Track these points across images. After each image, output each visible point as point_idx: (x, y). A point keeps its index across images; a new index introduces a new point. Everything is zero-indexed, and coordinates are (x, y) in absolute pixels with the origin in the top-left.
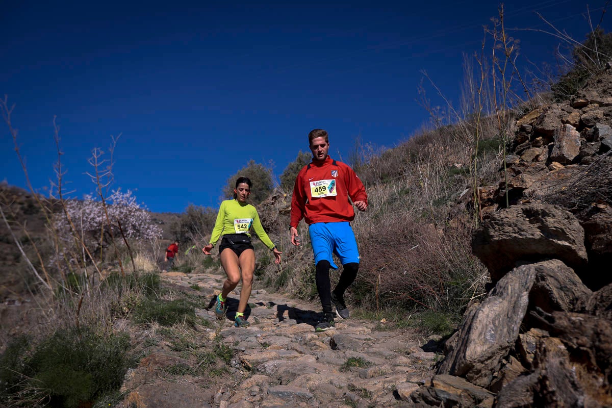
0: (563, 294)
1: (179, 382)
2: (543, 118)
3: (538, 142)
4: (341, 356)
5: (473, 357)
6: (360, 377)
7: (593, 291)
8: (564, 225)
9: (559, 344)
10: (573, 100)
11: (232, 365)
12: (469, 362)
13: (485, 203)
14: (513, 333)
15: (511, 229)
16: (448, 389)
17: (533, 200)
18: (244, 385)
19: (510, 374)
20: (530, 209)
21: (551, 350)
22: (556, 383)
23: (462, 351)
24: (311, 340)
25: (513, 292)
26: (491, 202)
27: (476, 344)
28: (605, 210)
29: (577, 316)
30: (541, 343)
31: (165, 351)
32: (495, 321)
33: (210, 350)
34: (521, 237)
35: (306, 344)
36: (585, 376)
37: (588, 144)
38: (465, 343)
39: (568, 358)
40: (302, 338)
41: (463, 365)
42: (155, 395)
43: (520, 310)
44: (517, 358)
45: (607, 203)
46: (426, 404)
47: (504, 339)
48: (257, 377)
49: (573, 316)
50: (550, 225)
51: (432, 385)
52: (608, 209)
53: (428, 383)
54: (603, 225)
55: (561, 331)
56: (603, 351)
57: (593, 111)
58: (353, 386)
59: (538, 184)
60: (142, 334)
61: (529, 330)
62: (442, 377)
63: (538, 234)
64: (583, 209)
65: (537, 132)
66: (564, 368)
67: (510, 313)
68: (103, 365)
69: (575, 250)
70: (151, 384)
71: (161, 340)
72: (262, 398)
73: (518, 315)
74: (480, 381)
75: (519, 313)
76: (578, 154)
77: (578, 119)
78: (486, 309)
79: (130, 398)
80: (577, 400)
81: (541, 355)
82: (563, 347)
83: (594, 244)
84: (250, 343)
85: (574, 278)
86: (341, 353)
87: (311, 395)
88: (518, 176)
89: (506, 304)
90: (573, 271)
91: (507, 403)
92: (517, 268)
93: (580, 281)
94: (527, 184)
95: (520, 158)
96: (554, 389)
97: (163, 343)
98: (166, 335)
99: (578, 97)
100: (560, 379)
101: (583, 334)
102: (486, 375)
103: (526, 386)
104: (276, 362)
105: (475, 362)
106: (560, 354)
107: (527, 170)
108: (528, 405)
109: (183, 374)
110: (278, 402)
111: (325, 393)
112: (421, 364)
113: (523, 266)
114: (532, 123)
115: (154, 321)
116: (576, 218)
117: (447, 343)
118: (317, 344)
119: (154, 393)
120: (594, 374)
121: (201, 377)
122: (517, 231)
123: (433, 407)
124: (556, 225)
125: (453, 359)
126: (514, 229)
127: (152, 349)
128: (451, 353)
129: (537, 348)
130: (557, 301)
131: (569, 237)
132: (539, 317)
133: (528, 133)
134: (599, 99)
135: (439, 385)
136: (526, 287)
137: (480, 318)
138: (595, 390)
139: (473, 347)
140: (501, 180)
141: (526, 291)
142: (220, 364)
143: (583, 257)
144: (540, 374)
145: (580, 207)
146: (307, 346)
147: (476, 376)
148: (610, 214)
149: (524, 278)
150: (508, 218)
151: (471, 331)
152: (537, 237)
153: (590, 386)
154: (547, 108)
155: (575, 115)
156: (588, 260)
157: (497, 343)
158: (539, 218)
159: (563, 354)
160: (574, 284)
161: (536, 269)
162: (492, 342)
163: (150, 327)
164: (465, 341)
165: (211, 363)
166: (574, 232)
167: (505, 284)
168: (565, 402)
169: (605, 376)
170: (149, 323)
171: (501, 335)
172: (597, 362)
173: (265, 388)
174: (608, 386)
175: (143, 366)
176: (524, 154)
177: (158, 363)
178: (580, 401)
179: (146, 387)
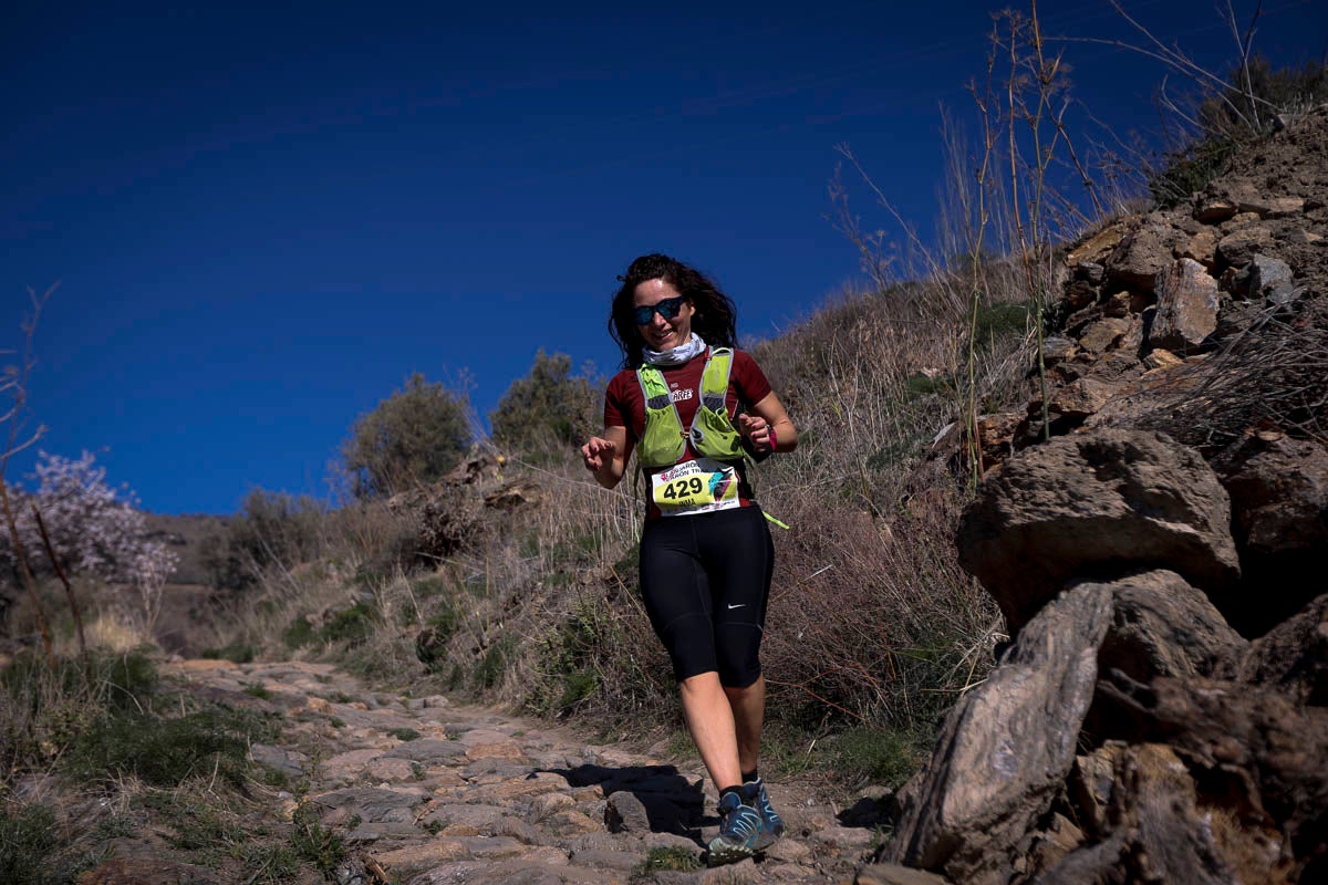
0: (1181, 652)
2: (1128, 247)
3: (1119, 303)
4: (633, 846)
5: (961, 817)
7: (1250, 639)
8: (1181, 482)
9: (1172, 759)
10: (1200, 203)
12: (950, 830)
13: (995, 454)
14: (1061, 753)
15: (1051, 494)
19: (1054, 855)
20: (1097, 444)
21: (1149, 777)
22: (1166, 858)
23: (933, 804)
24: (555, 810)
25: (1059, 649)
27: (968, 782)
28: (1277, 446)
29: (1210, 689)
30: (1124, 766)
31: (153, 848)
32: (1015, 724)
33: (282, 843)
34: (1077, 515)
35: (541, 820)
36: (1235, 840)
37: (1235, 304)
38: (940, 783)
39: (1194, 796)
40: (532, 805)
41: (936, 839)
43: (1077, 694)
44: (1071, 818)
45: (1280, 428)
47: (1037, 767)
49: (1202, 687)
50: (1147, 482)
52: (1284, 443)
54: (1273, 482)
55: (1175, 724)
56: (1277, 771)
57: (1245, 230)
59: (1121, 402)
60: (89, 808)
61: (1101, 746)
62: (882, 869)
63: (1117, 505)
65: (1117, 280)
66: (1184, 819)
67: (1051, 703)
69: (1208, 544)
71: (145, 821)
73: (1072, 704)
74: (981, 881)
75: (1075, 700)
76: (1214, 329)
77: (1211, 250)
78: (993, 695)
81: (1128, 791)
82: (1179, 766)
83: (1254, 529)
84: (393, 825)
85: (1207, 613)
86: (633, 841)
88: (1071, 384)
89: (1041, 680)
90: (1205, 596)
92: (1068, 591)
93: (1223, 620)
94: (1093, 403)
95: (1076, 346)
96: (1159, 873)
97: (150, 831)
98: (159, 809)
99: (1210, 197)
100: (1174, 849)
101: (1228, 730)
102: (995, 865)
103: (1093, 874)
104: (461, 868)
105: (965, 829)
106: (1172, 785)
107: (1094, 369)
112: (839, 856)
113: (1083, 585)
114: (1104, 259)
115: (127, 772)
116: (1208, 466)
118: (572, 819)
120: (1258, 832)
122: (1066, 500)
124: (1161, 481)
125: (912, 827)
126: (1059, 497)
127: (114, 847)
128: (908, 814)
131: (1192, 513)
132: (1120, 694)
133: (1094, 283)
134: (1259, 203)
136: (1091, 637)
137: (977, 718)
138: (1260, 872)
139: (961, 790)
140: (1033, 398)
141: (1092, 645)
142: (308, 878)
143: (1229, 564)
144: (1125, 840)
145: (1217, 442)
146: (545, 825)
147: (971, 868)
148: (1289, 453)
149: (1085, 613)
150: (1044, 468)
151: (956, 749)
152: (1115, 513)
153: (1249, 862)
154: (1139, 223)
155: (1205, 239)
156: (1239, 571)
157: (1020, 779)
158: (1120, 465)
159: (1179, 784)
160: (1208, 627)
161: (1115, 595)
162: (1007, 777)
163: (115, 790)
164: (940, 777)
165: (281, 877)
166: (1204, 499)
167: (1039, 631)
169: (1285, 839)
170: (113, 780)
171: (1029, 759)
172: (1264, 802)
174: (1292, 863)
176: (1085, 334)
177: (131, 880)
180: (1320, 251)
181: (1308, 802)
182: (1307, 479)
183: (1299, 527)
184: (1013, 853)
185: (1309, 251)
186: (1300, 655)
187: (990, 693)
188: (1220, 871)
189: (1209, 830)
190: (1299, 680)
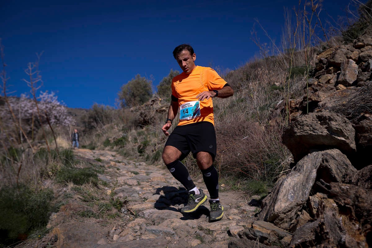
0: (339, 171)
1: (87, 222)
2: (334, 55)
3: (330, 70)
5: (279, 210)
6: (206, 221)
7: (357, 170)
8: (342, 127)
9: (333, 203)
10: (355, 43)
11: (122, 212)
12: (276, 213)
13: (293, 110)
14: (305, 195)
15: (308, 128)
16: (262, 230)
17: (324, 110)
18: (130, 225)
19: (302, 221)
20: (321, 116)
21: (327, 207)
22: (330, 227)
23: (272, 206)
25: (307, 169)
26: (297, 109)
27: (281, 201)
28: (369, 118)
29: (346, 186)
30: (322, 202)
31: (77, 202)
32: (294, 187)
33: (108, 202)
36: (347, 224)
37: (362, 73)
38: (275, 201)
39: (338, 212)
41: (272, 215)
43: (311, 181)
44: (307, 212)
45: (370, 113)
46: (248, 239)
47: (299, 199)
48: (139, 220)
49: (343, 186)
50: (333, 127)
51: (252, 227)
52: (371, 117)
53: (250, 226)
54: (367, 128)
55: (335, 194)
56: (360, 207)
57: (367, 51)
58: (201, 227)
59: (328, 99)
60: (62, 190)
61: (316, 194)
62: (259, 222)
63: (325, 132)
64: (355, 117)
65: (330, 64)
66: (335, 218)
67: (304, 183)
69: (348, 143)
70: (68, 223)
71: (75, 194)
72: (141, 233)
74: (283, 225)
75: (310, 183)
76: (356, 79)
77: (357, 56)
78: (289, 180)
79: (54, 232)
80: (341, 238)
81: (321, 210)
82: (335, 205)
83: (361, 139)
84: (134, 198)
85: (346, 161)
87: (174, 232)
88: (316, 93)
89: (302, 176)
90: (346, 156)
91: (299, 239)
92: (310, 154)
93: (350, 163)
94: (321, 98)
95: (318, 81)
96: (328, 231)
97: (77, 196)
98: (78, 191)
99: (358, 41)
100: (332, 225)
101: (348, 197)
102: (286, 222)
103: (311, 229)
104: (151, 211)
105: (280, 213)
106: (333, 209)
107: (322, 89)
108: (311, 240)
109: (89, 217)
110: (152, 236)
111: (182, 231)
112: (246, 214)
113: (314, 152)
114: (327, 58)
115: (70, 181)
116: (350, 123)
117: (263, 201)
119: (69, 229)
120: (353, 222)
121: (101, 219)
122: (312, 130)
123: (252, 241)
124: (337, 126)
125: (267, 211)
126: (310, 129)
127: (69, 200)
128: (265, 207)
129: (319, 205)
130: (334, 176)
131: (345, 135)
132: (321, 185)
133: (324, 64)
135: (256, 227)
137: (285, 185)
138: (353, 232)
139: (280, 204)
140: (305, 95)
141: (316, 168)
142: (114, 211)
143: (353, 148)
144: (320, 221)
145: (353, 115)
147: (281, 222)
149: (314, 160)
150: (307, 121)
151: (279, 193)
152: (325, 134)
153: (350, 229)
155: (356, 53)
156: (356, 150)
157: (295, 202)
158: (327, 122)
159: (335, 209)
160: (346, 165)
161: (322, 155)
162: (291, 201)
163: (67, 186)
165: (108, 210)
166: (348, 131)
167: (302, 164)
168: (334, 239)
169: (360, 224)
170: (67, 183)
171: (297, 197)
172: (356, 214)
173: (144, 227)
174: (361, 230)
175: (62, 211)
176: (320, 78)
177: (73, 209)
178: (343, 238)
179: (64, 224)
181: (367, 215)
184: (291, 219)
186: (369, 176)
187: (289, 179)
188: (343, 231)
189: (341, 221)
190: (368, 182)
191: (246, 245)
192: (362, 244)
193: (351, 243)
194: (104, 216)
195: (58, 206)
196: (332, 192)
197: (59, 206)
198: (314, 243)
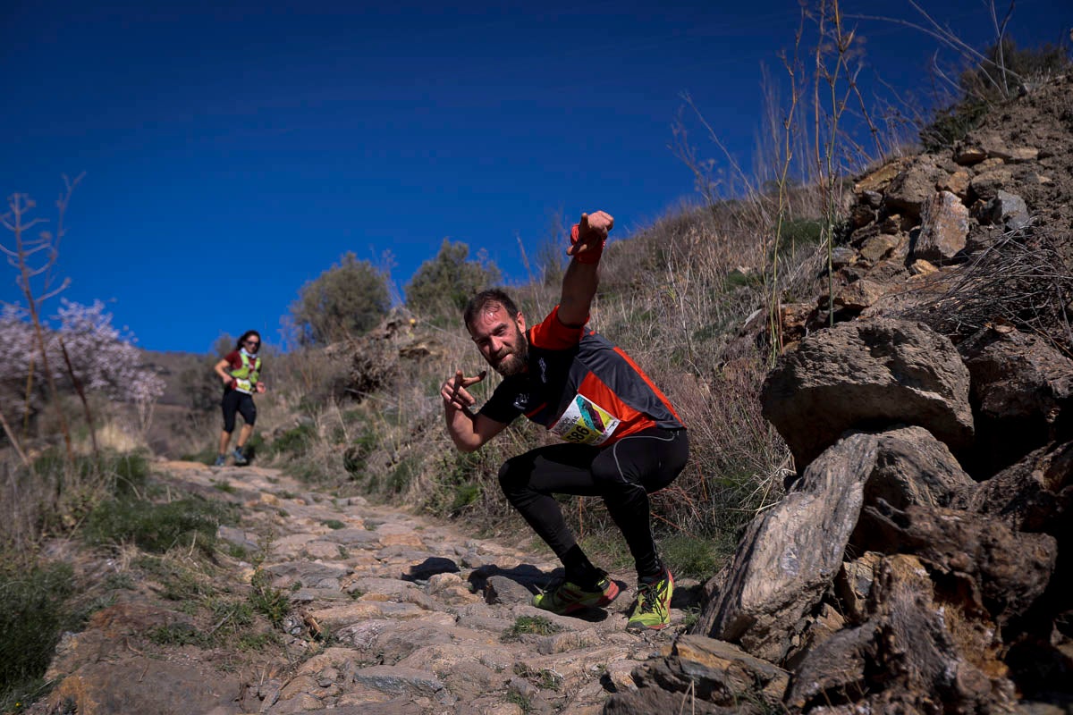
0: (926, 489)
1: (173, 659)
2: (902, 181)
3: (892, 224)
4: (504, 614)
5: (755, 603)
6: (538, 651)
7: (979, 481)
8: (935, 361)
9: (918, 566)
10: (959, 149)
11: (285, 629)
12: (746, 612)
13: (791, 334)
14: (832, 559)
15: (836, 366)
16: (704, 659)
18: (309, 666)
20: (873, 329)
21: (900, 579)
22: (909, 639)
23: (734, 593)
24: (447, 585)
25: (835, 482)
27: (762, 577)
28: (1009, 337)
29: (952, 515)
30: (882, 569)
31: (146, 599)
32: (799, 535)
33: (242, 599)
35: (436, 592)
36: (960, 628)
37: (981, 228)
38: (741, 578)
39: (933, 594)
40: (429, 581)
41: (735, 619)
42: (117, 683)
43: (847, 516)
44: (836, 608)
45: (1012, 324)
46: (662, 690)
47: (814, 569)
48: (336, 653)
49: (944, 514)
50: (909, 360)
51: (675, 652)
52: (1014, 335)
53: (667, 650)
54: (1003, 364)
55: (922, 540)
56: (995, 579)
57: (991, 172)
58: (524, 667)
59: (890, 299)
60: (99, 566)
61: (862, 556)
62: (692, 638)
63: (886, 376)
64: (969, 337)
65: (892, 206)
66: (924, 610)
67: (827, 522)
68: (11, 625)
69: (951, 409)
70: (111, 662)
71: (141, 578)
72: (341, 690)
73: (843, 524)
74: (767, 650)
75: (846, 520)
76: (964, 246)
77: (965, 186)
78: (783, 514)
79: (63, 688)
80: (944, 669)
81: (882, 589)
82: (923, 572)
83: (986, 399)
84: (324, 591)
85: (948, 461)
86: (505, 610)
87: (440, 684)
88: (853, 283)
89: (821, 504)
90: (947, 448)
91: (815, 681)
92: (844, 439)
93: (959, 466)
94: (869, 298)
95: (857, 255)
96: (903, 649)
97: (145, 585)
98: (153, 570)
99: (966, 145)
100: (915, 632)
102: (778, 639)
103: (852, 648)
104: (375, 624)
105: (758, 612)
106: (916, 585)
107: (870, 273)
108: (854, 683)
109: (182, 644)
110: (373, 697)
111: (467, 680)
113: (856, 435)
114: (883, 189)
115: (128, 541)
116: (955, 349)
118: (459, 593)
119: (114, 679)
120: (977, 622)
121: (218, 651)
122: (847, 371)
123: (674, 695)
124: (919, 359)
125: (717, 609)
126: (842, 368)
127: (118, 595)
128: (714, 599)
129: (874, 577)
131: (941, 384)
132: (882, 517)
133: (874, 207)
134: (1004, 151)
135: (688, 652)
136: (860, 474)
137: (770, 530)
138: (977, 651)
139: (756, 583)
140: (822, 293)
141: (860, 480)
142: (261, 626)
143: (966, 424)
144: (879, 623)
145: (963, 332)
146: (438, 596)
147: (760, 641)
148: (1017, 343)
149: (856, 456)
150: (832, 346)
151: (754, 553)
152: (883, 382)
153: (969, 644)
154: (912, 162)
155: (961, 177)
156: (974, 430)
158: (890, 346)
159: (922, 585)
160: (947, 471)
161: (880, 444)
162: (791, 575)
164: (741, 573)
165: (241, 624)
166: (951, 375)
167: (821, 468)
168: (922, 674)
169: (997, 628)
170: (117, 547)
171: (809, 563)
172: (984, 599)
173: (350, 672)
174: (1001, 646)
175: (97, 627)
176: (865, 246)
177: (129, 621)
178: (949, 669)
179: (100, 666)
180: (1049, 190)
181: (1016, 601)
182: (1030, 363)
183: (1021, 399)
184: (791, 632)
185: (1040, 189)
186: (1017, 494)
187: (782, 512)
188: (948, 649)
189: (942, 619)
190: (1014, 512)
191: (658, 707)
192: (1005, 684)
193: (974, 682)
194: (227, 642)
195: (83, 613)
196: (912, 534)
197: (87, 613)
198: (863, 690)
